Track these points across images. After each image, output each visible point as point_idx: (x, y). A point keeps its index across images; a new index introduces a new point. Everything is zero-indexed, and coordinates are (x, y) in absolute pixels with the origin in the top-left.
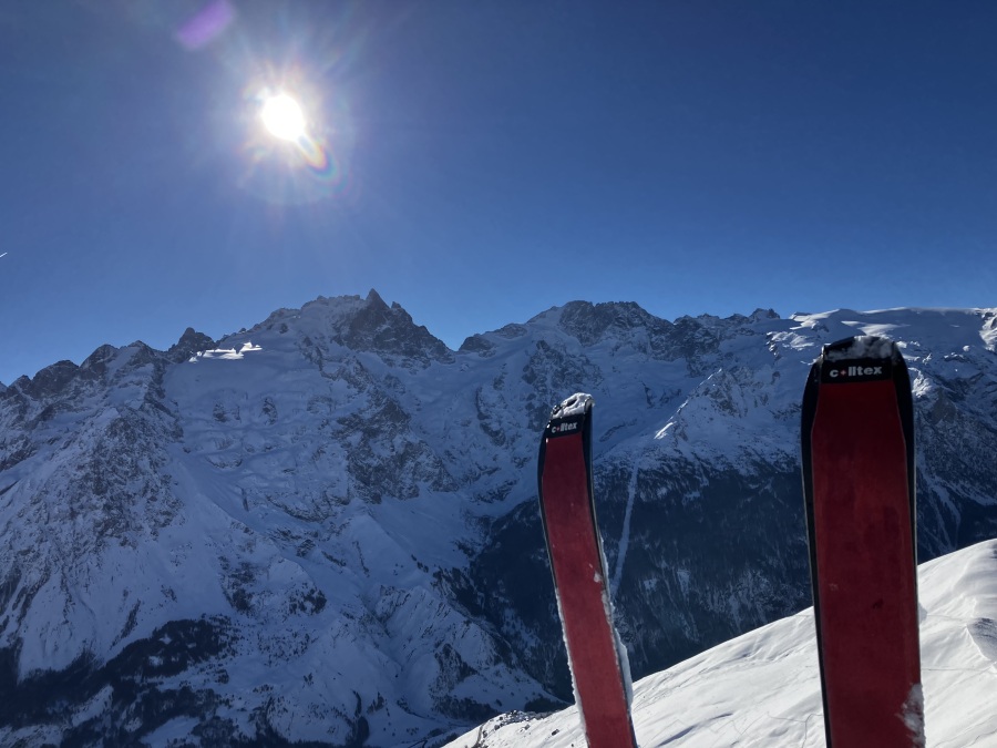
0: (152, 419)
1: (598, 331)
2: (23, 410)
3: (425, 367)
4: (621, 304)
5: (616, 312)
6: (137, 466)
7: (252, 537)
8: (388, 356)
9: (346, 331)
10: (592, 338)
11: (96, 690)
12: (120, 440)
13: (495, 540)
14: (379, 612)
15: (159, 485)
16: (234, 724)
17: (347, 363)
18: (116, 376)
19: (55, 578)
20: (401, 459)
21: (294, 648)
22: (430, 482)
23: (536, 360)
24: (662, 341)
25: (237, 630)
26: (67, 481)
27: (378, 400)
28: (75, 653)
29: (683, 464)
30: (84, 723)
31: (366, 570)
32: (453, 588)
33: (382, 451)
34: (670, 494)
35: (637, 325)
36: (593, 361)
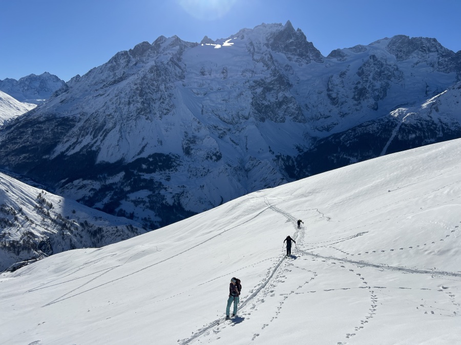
0: (171, 69)
1: (408, 53)
2: (129, 62)
3: (307, 63)
4: (427, 39)
5: (422, 43)
6: (159, 88)
7: (200, 126)
8: (289, 56)
9: (272, 41)
10: (404, 57)
11: (118, 172)
12: (154, 75)
13: (315, 147)
14: (246, 167)
15: (167, 97)
16: (165, 198)
17: (265, 55)
18: (163, 50)
19: (118, 127)
20: (280, 104)
21: (202, 174)
22: (292, 117)
23: (367, 65)
24: (445, 61)
25: (181, 162)
26: (129, 90)
27: (275, 73)
28: (119, 158)
29: (430, 124)
30: (111, 184)
31: (247, 149)
32: (285, 164)
33: (271, 98)
34: (416, 138)
35: (432, 52)
36: (400, 69)
